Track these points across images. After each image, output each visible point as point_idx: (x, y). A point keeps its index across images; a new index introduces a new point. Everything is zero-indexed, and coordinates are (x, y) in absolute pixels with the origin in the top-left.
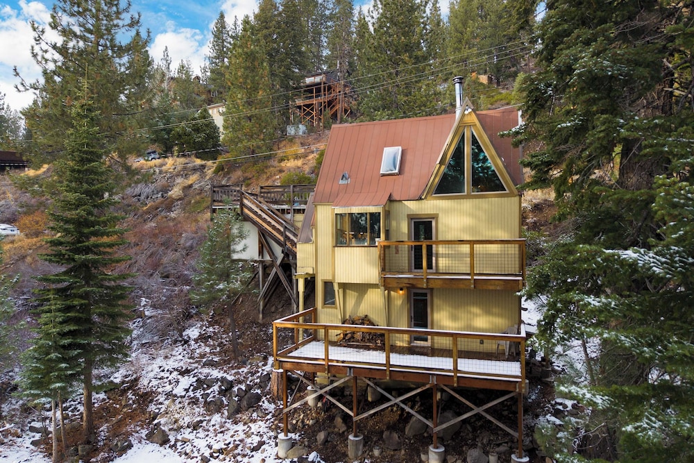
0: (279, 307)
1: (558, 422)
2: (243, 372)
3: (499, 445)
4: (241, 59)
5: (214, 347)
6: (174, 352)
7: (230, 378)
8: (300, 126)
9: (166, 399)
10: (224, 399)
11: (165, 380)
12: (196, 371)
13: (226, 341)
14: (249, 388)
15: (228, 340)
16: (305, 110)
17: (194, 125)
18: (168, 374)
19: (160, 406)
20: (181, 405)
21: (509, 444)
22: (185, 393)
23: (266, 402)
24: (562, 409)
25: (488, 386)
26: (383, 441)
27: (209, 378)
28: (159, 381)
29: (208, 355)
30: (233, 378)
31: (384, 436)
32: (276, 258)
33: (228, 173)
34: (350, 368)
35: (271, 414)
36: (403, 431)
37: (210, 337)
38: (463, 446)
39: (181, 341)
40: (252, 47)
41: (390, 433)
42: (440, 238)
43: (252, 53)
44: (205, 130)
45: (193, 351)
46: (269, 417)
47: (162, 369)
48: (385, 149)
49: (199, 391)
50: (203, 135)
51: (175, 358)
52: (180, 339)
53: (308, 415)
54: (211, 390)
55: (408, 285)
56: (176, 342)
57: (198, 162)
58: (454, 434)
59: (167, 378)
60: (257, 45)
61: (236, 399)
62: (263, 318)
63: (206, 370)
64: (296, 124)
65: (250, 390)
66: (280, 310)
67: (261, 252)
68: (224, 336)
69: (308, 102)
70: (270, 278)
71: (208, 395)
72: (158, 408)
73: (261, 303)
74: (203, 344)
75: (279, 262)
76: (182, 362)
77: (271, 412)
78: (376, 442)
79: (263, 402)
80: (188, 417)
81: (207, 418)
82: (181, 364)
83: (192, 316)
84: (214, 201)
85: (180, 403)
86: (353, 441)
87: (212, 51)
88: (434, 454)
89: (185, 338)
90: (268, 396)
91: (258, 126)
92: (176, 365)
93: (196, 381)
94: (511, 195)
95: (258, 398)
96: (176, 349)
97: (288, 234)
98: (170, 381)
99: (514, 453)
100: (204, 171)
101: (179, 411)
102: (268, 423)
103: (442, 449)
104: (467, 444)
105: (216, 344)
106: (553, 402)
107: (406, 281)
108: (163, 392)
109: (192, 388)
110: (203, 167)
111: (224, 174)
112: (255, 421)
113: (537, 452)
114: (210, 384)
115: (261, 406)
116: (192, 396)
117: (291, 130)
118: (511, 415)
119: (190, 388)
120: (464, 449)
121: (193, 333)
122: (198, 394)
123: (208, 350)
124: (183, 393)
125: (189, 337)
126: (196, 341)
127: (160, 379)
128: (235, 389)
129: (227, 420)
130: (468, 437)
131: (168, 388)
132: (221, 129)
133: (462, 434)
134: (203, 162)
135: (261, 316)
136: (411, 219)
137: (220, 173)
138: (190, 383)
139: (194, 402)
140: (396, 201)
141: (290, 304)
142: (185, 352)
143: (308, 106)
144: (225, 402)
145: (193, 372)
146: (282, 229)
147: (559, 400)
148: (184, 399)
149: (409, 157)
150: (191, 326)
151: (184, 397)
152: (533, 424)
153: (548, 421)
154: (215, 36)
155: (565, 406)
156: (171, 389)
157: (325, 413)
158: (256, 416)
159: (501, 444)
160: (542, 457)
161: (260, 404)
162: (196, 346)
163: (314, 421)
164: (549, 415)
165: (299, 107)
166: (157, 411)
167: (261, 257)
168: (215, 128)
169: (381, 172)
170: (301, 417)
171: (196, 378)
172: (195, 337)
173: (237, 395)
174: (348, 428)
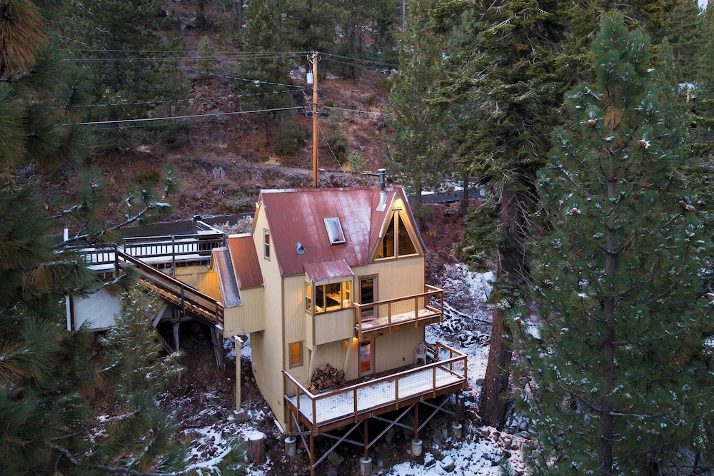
34: (371, 412)
48: (324, 219)
86: (365, 464)
94: (420, 256)
103: (421, 442)
136: (361, 279)
169: (331, 242)
174: (345, 457)
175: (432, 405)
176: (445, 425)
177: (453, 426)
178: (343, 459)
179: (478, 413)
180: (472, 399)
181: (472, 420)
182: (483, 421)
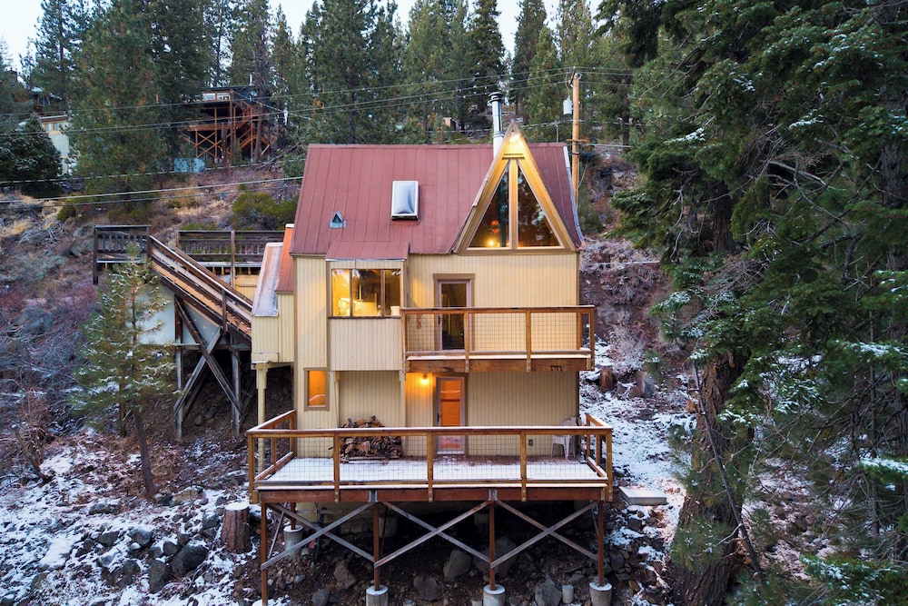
0: (208, 416)
1: (636, 535)
2: (168, 517)
3: (570, 574)
4: (110, 48)
5: (102, 483)
6: (27, 498)
7: (148, 528)
8: (196, 160)
9: (25, 575)
10: (139, 562)
11: (20, 545)
12: (77, 524)
13: (123, 473)
14: (184, 540)
15: (125, 471)
16: (200, 139)
17: (14, 144)
18: (22, 535)
19: (16, 589)
20: (59, 582)
21: (584, 571)
22: (63, 560)
23: (216, 557)
24: (638, 518)
25: (566, 497)
26: (416, 591)
27: (106, 532)
28: (6, 548)
29: (93, 498)
30: (153, 527)
31: (415, 584)
32: (206, 343)
33: (84, 220)
34: (373, 490)
35: (227, 576)
36: (441, 573)
37: (91, 468)
38: (526, 582)
39: (36, 480)
40: (128, 32)
41: (425, 579)
42: (478, 306)
43: (128, 39)
44: (35, 154)
45: (64, 493)
46: (225, 580)
47: (9, 526)
48: (394, 182)
49: (89, 555)
50: (31, 161)
51: (31, 507)
52: (34, 476)
53: (288, 569)
54: (114, 550)
55: (444, 370)
56: (26, 481)
57: (28, 201)
58: (511, 568)
59: (22, 541)
60: (137, 31)
61: (163, 559)
62: (183, 435)
63: (98, 521)
64: (190, 156)
65: (186, 543)
66: (211, 421)
67: (179, 333)
68: (119, 466)
69: (206, 127)
70: (197, 371)
71: (108, 560)
72: (12, 592)
73: (180, 412)
74: (80, 481)
75: (210, 348)
76: (47, 512)
77: (226, 573)
78: (405, 594)
79: (212, 558)
80: (76, 599)
81: (113, 596)
82: (47, 515)
83: (53, 439)
84: (101, 251)
85: (56, 578)
86: (374, 596)
87: (41, 34)
88: (492, 598)
89: (46, 473)
90: (219, 550)
91: (137, 152)
92: (37, 518)
93: (83, 539)
94: (566, 251)
95: (203, 553)
96: (30, 493)
97: (229, 303)
98: (28, 544)
99: (591, 581)
100: (40, 215)
101: (55, 591)
102: (225, 589)
103: (502, 591)
104: (532, 579)
105: (106, 478)
106: (625, 511)
107: (441, 364)
108: (18, 564)
109: (75, 551)
110: (39, 209)
111: (77, 221)
112: (203, 589)
113: (617, 576)
114: (109, 541)
115: (210, 565)
116: (78, 564)
117: (182, 166)
118: (577, 534)
119: (71, 552)
120: (528, 585)
121: (59, 464)
122: (89, 560)
123: (91, 489)
124: (61, 562)
125: (53, 472)
126: (67, 477)
127: (8, 543)
128: (160, 544)
129: (150, 595)
130: (529, 569)
131: (28, 557)
132: (64, 155)
133: (520, 566)
134: (37, 202)
135: (180, 431)
136: (439, 280)
137: (70, 219)
138: (71, 543)
139: (84, 572)
140: (418, 255)
141: (230, 410)
142: (49, 496)
143: (206, 133)
144: (142, 568)
145: (74, 526)
146: (220, 297)
147: (633, 508)
148: (63, 572)
149: (428, 196)
150: (51, 454)
151: (63, 567)
152: (607, 542)
153: (624, 536)
154: (47, 12)
155: (641, 515)
156: (33, 559)
157: (315, 563)
158: (202, 582)
159: (574, 572)
160: (624, 581)
161: (208, 562)
162: (68, 485)
163: (303, 576)
164: (623, 527)
165: (193, 134)
166: (11, 597)
167: (179, 341)
168: (53, 152)
169: (393, 214)
170: (280, 572)
171: (80, 536)
172: (65, 470)
173: (164, 554)
174: (358, 580)
175: (535, 523)
176: (576, 577)
177: (592, 585)
178: (354, 581)
179: (663, 574)
180: (657, 543)
181: (646, 586)
182: (671, 593)
